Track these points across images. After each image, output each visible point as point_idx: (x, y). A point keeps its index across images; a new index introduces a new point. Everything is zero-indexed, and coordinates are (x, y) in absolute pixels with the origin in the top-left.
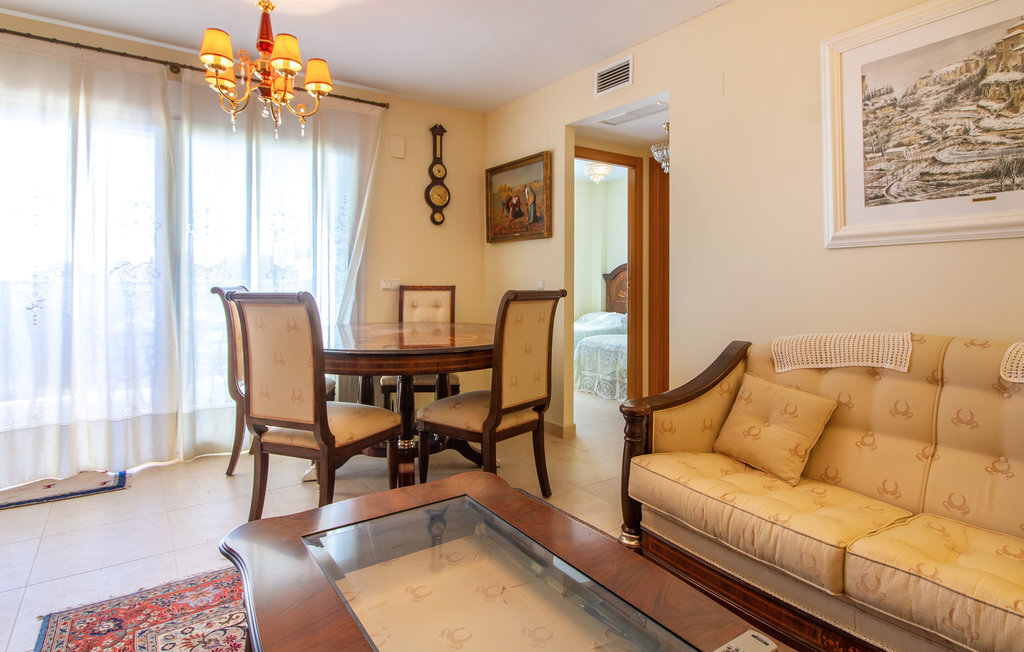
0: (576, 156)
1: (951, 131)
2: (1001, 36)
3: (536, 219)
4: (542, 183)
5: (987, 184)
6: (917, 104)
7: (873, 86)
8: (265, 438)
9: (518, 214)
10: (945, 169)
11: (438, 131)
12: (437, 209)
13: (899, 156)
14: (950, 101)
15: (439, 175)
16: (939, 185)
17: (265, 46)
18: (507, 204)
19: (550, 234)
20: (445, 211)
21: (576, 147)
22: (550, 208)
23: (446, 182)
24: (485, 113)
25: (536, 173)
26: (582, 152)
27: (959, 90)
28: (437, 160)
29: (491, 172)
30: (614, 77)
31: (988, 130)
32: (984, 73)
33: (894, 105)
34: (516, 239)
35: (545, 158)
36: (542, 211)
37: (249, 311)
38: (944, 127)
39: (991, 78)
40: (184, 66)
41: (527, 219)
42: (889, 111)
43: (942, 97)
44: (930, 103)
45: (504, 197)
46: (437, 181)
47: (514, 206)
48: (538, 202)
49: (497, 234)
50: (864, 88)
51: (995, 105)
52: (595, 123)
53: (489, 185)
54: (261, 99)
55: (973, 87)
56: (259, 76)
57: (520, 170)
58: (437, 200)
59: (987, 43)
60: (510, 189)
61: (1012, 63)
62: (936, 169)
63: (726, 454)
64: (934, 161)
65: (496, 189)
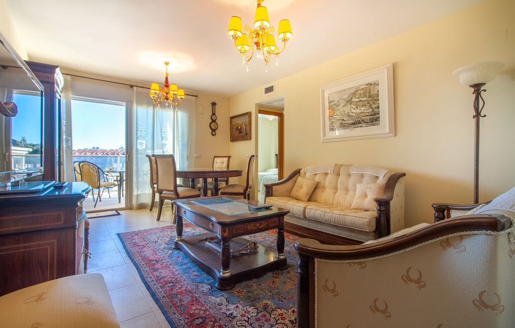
0: (259, 113)
1: (346, 112)
2: (355, 90)
3: (246, 134)
4: (248, 122)
5: (354, 126)
6: (339, 105)
7: (331, 100)
8: (162, 195)
9: (241, 132)
10: (345, 122)
11: (214, 104)
12: (214, 130)
13: (336, 118)
14: (346, 105)
15: (214, 119)
16: (344, 126)
17: (167, 86)
18: (237, 129)
19: (250, 139)
20: (216, 131)
21: (259, 110)
22: (250, 130)
23: (216, 121)
24: (229, 98)
25: (246, 119)
26: (261, 112)
27: (347, 102)
28: (214, 114)
29: (232, 118)
30: (269, 90)
31: (353, 113)
32: (352, 99)
33: (335, 105)
34: (240, 140)
35: (249, 114)
36: (248, 131)
37: (158, 160)
38: (345, 111)
39: (353, 100)
40: (135, 86)
41: (243, 134)
42: (334, 106)
43: (344, 103)
44: (342, 105)
45: (236, 126)
46: (214, 121)
47: (239, 129)
48: (247, 128)
49: (234, 139)
50: (329, 100)
51: (354, 107)
52: (265, 103)
53: (231, 122)
54: (165, 100)
55: (349, 101)
56: (165, 94)
57: (241, 118)
58: (213, 128)
59: (352, 91)
60: (238, 124)
61: (357, 96)
62: (343, 122)
63: (292, 197)
64: (343, 120)
65: (233, 124)
